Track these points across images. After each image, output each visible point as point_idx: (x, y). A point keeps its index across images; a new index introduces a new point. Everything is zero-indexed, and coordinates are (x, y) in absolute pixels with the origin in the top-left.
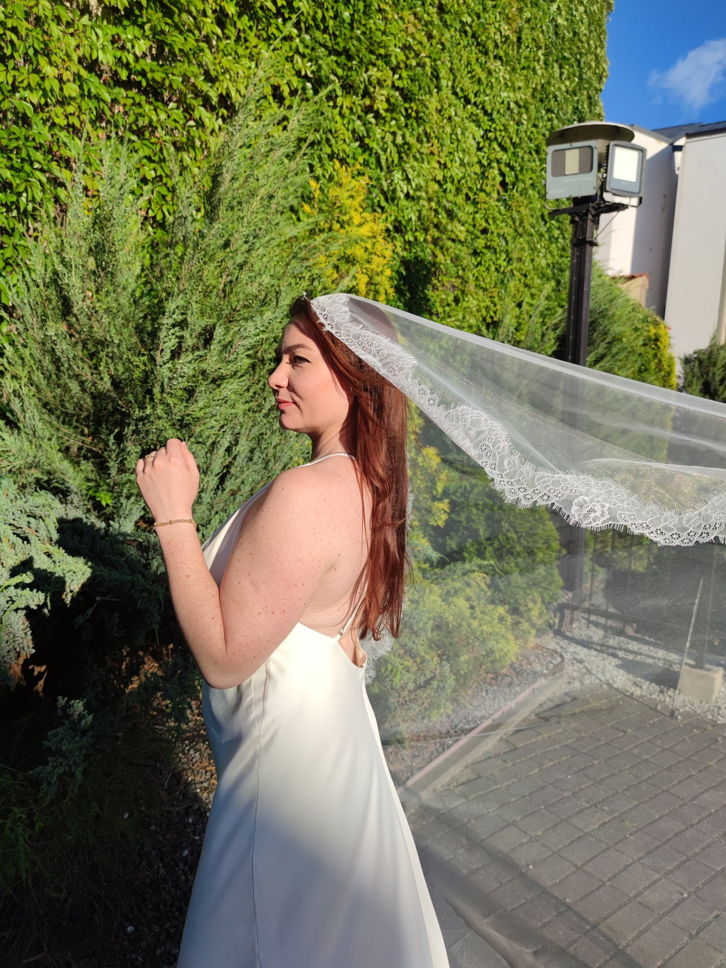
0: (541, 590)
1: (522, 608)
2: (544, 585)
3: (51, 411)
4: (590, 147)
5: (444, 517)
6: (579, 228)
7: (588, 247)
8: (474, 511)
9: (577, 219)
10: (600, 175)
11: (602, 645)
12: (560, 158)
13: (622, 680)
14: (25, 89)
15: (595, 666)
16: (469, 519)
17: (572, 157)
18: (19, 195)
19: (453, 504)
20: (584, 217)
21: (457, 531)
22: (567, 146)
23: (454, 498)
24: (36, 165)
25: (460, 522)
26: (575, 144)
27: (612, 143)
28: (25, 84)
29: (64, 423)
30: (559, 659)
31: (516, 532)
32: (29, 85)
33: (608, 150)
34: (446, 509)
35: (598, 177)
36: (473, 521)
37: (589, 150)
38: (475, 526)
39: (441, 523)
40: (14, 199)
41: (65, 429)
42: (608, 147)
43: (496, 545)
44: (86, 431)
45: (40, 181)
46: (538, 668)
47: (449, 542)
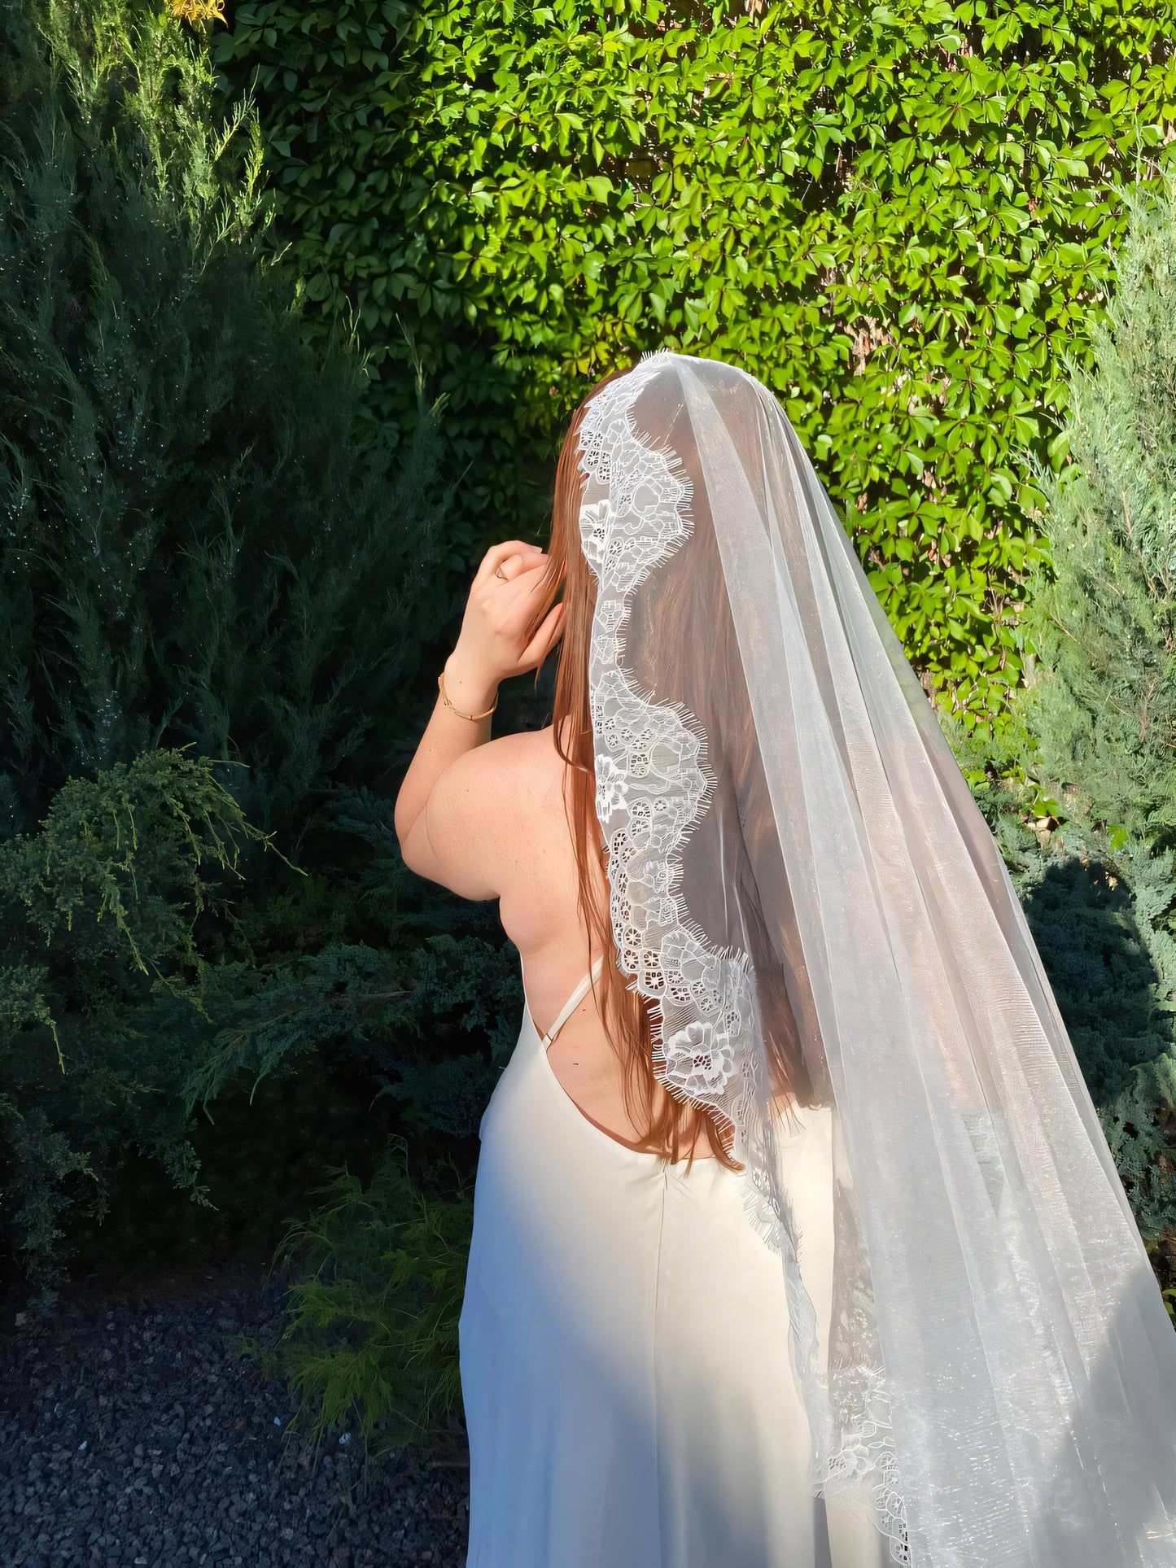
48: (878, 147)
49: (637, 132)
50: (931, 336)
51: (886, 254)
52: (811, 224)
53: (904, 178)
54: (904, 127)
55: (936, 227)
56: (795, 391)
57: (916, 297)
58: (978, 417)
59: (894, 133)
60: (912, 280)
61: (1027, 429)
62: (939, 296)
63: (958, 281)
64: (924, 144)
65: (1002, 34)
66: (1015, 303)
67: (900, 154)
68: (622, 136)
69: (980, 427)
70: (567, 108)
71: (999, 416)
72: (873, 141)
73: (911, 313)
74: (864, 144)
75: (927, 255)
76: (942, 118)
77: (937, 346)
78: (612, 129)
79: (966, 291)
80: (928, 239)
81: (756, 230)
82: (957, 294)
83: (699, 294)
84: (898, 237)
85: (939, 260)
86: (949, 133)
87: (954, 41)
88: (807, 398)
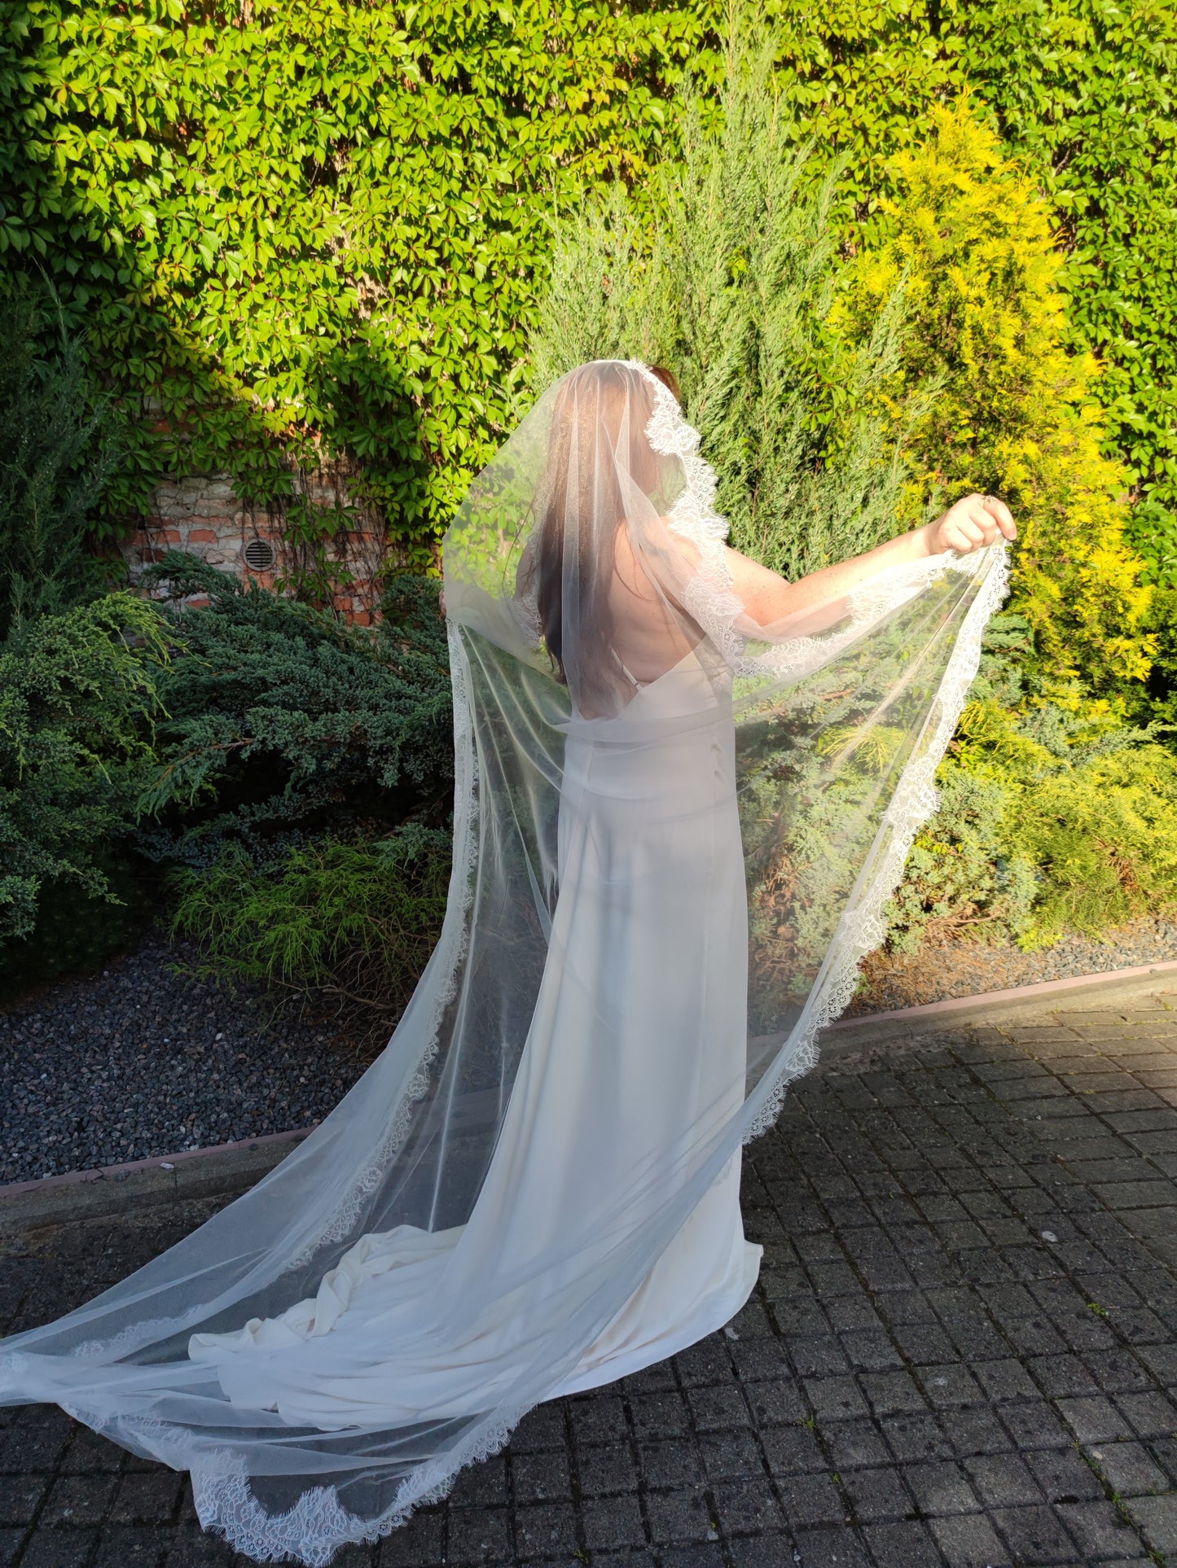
14: (551, 140)
48: (363, 146)
49: (172, 111)
50: (418, 293)
51: (379, 227)
52: (318, 195)
53: (386, 172)
54: (383, 130)
55: (415, 213)
56: (322, 330)
57: (405, 264)
58: (455, 355)
59: (375, 133)
60: (399, 248)
61: (489, 364)
62: (421, 263)
63: (431, 256)
64: (396, 145)
65: (445, 67)
66: (471, 273)
67: (380, 150)
68: (160, 112)
69: (456, 363)
70: (111, 83)
71: (470, 356)
72: (359, 140)
73: (399, 274)
74: (354, 142)
75: (411, 232)
76: (408, 128)
77: (422, 302)
78: (152, 105)
79: (439, 262)
80: (409, 221)
81: (280, 201)
82: (432, 263)
83: (235, 248)
84: (387, 215)
85: (419, 236)
86: (415, 140)
87: (413, 71)
88: (331, 336)
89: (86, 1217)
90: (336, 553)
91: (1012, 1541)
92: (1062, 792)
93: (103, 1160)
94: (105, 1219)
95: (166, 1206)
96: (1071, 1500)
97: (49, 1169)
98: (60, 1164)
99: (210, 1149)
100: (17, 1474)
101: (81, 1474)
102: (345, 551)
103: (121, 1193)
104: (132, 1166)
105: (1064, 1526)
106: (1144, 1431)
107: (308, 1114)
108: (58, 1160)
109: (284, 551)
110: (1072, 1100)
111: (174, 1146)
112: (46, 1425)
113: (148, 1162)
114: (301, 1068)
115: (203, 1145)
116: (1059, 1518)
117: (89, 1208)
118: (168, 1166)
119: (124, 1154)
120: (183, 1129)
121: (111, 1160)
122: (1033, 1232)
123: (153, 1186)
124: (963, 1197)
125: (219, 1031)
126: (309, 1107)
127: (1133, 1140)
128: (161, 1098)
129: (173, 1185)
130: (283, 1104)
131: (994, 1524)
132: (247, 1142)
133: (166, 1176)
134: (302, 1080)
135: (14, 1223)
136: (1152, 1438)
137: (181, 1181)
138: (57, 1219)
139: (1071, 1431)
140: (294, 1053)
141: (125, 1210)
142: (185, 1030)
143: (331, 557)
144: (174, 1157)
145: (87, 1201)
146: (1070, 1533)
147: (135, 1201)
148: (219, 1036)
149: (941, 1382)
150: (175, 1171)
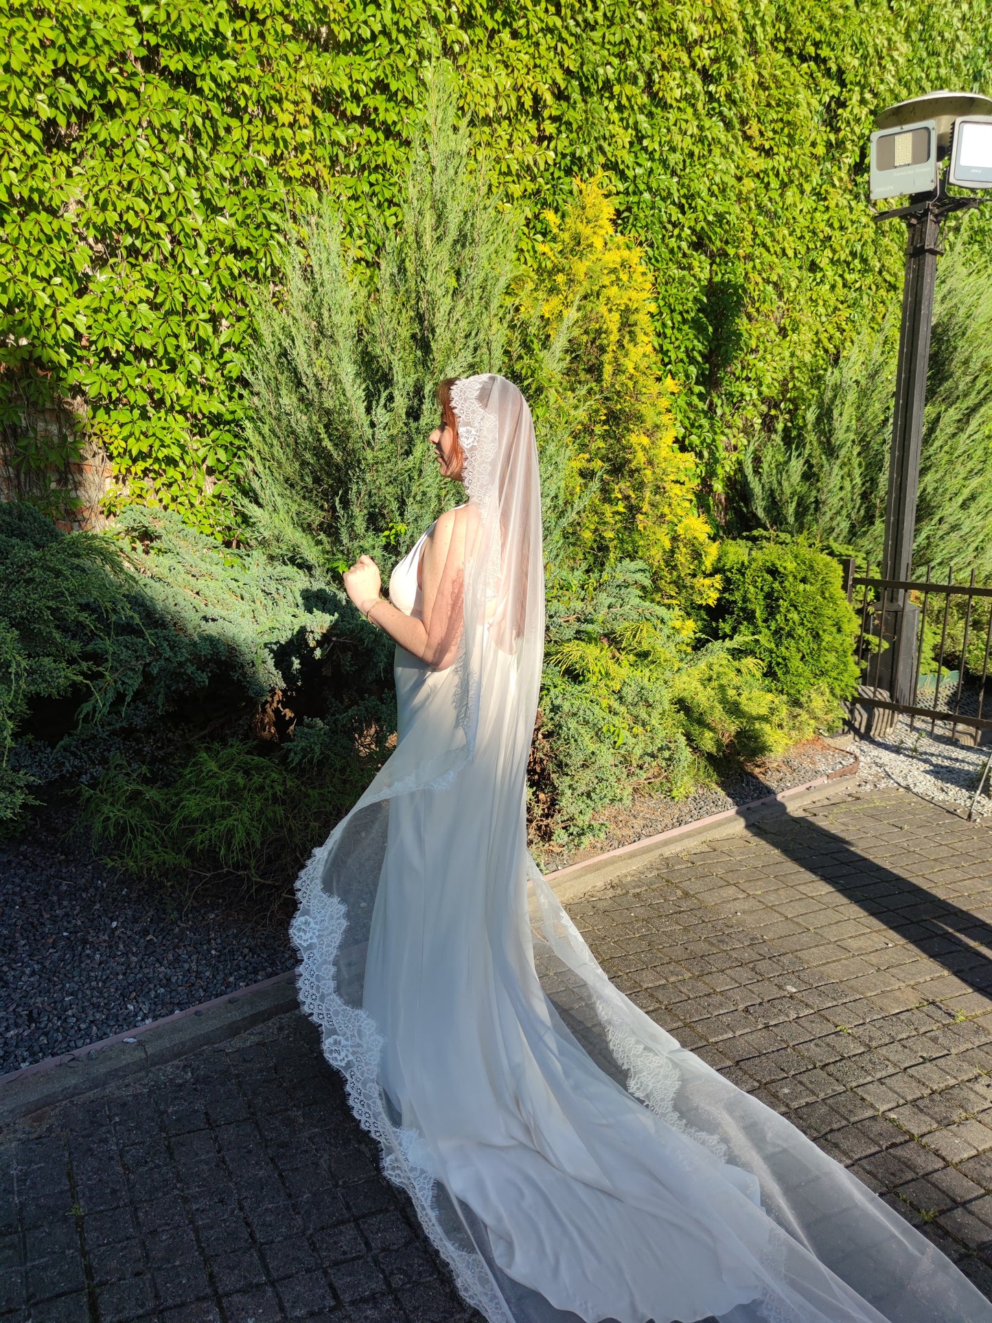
0: (830, 680)
1: (803, 700)
2: (834, 674)
3: (292, 486)
4: (927, 129)
5: (715, 595)
6: (918, 234)
7: (929, 257)
8: (752, 589)
9: (914, 221)
10: (940, 164)
11: (915, 750)
12: (887, 146)
13: (926, 785)
14: (259, 142)
15: (897, 771)
16: (745, 600)
17: (904, 144)
18: (259, 261)
19: (728, 581)
20: (922, 218)
21: (732, 613)
22: (897, 129)
23: (729, 574)
24: (274, 227)
25: (735, 602)
26: (906, 127)
27: (959, 120)
28: (259, 137)
29: (304, 498)
30: (852, 760)
31: (799, 613)
32: (263, 138)
33: (953, 129)
34: (717, 585)
35: (937, 168)
36: (749, 600)
37: (925, 133)
38: (750, 606)
39: (712, 602)
40: (253, 264)
41: (306, 504)
42: (953, 124)
43: (773, 628)
44: (326, 506)
45: (279, 243)
46: (821, 767)
47: (722, 625)
52: (55, 158)
56: (57, 280)
57: (135, 231)
59: (112, 112)
61: (206, 330)
62: (150, 234)
64: (129, 126)
67: (116, 129)
71: (189, 319)
72: (97, 114)
74: (92, 115)
75: (143, 205)
80: (141, 195)
82: (162, 235)
89: (73, 1096)
90: (58, 482)
91: (880, 1176)
92: (685, 686)
93: (72, 1044)
94: (90, 1094)
95: (140, 1075)
96: (894, 1145)
97: (24, 1060)
98: (33, 1054)
99: (161, 1021)
100: (183, 1304)
101: (238, 1291)
102: (67, 480)
103: (101, 1070)
104: (99, 1045)
105: (899, 1160)
106: (909, 1098)
107: (231, 979)
108: (29, 1048)
109: (9, 478)
110: (751, 899)
111: (130, 1022)
112: (177, 1263)
113: (112, 1039)
114: (209, 941)
115: (155, 1018)
116: (895, 1157)
117: (75, 1087)
118: (132, 1040)
119: (88, 1035)
120: (131, 1007)
121: (80, 1043)
122: (780, 987)
123: (126, 1059)
124: (728, 971)
125: (112, 920)
126: (231, 974)
127: (799, 920)
128: (94, 984)
129: (143, 1055)
130: (208, 974)
131: (864, 1169)
132: (192, 1009)
133: (135, 1049)
134: (213, 952)
135: (12, 1111)
136: (915, 1100)
137: (150, 1051)
138: (49, 1101)
139: (872, 1106)
140: (194, 930)
141: (105, 1084)
142: (79, 923)
143: (53, 485)
144: (133, 1031)
145: (73, 1081)
146: (905, 1163)
147: (113, 1074)
148: (114, 924)
149: (786, 1091)
150: (140, 1044)
